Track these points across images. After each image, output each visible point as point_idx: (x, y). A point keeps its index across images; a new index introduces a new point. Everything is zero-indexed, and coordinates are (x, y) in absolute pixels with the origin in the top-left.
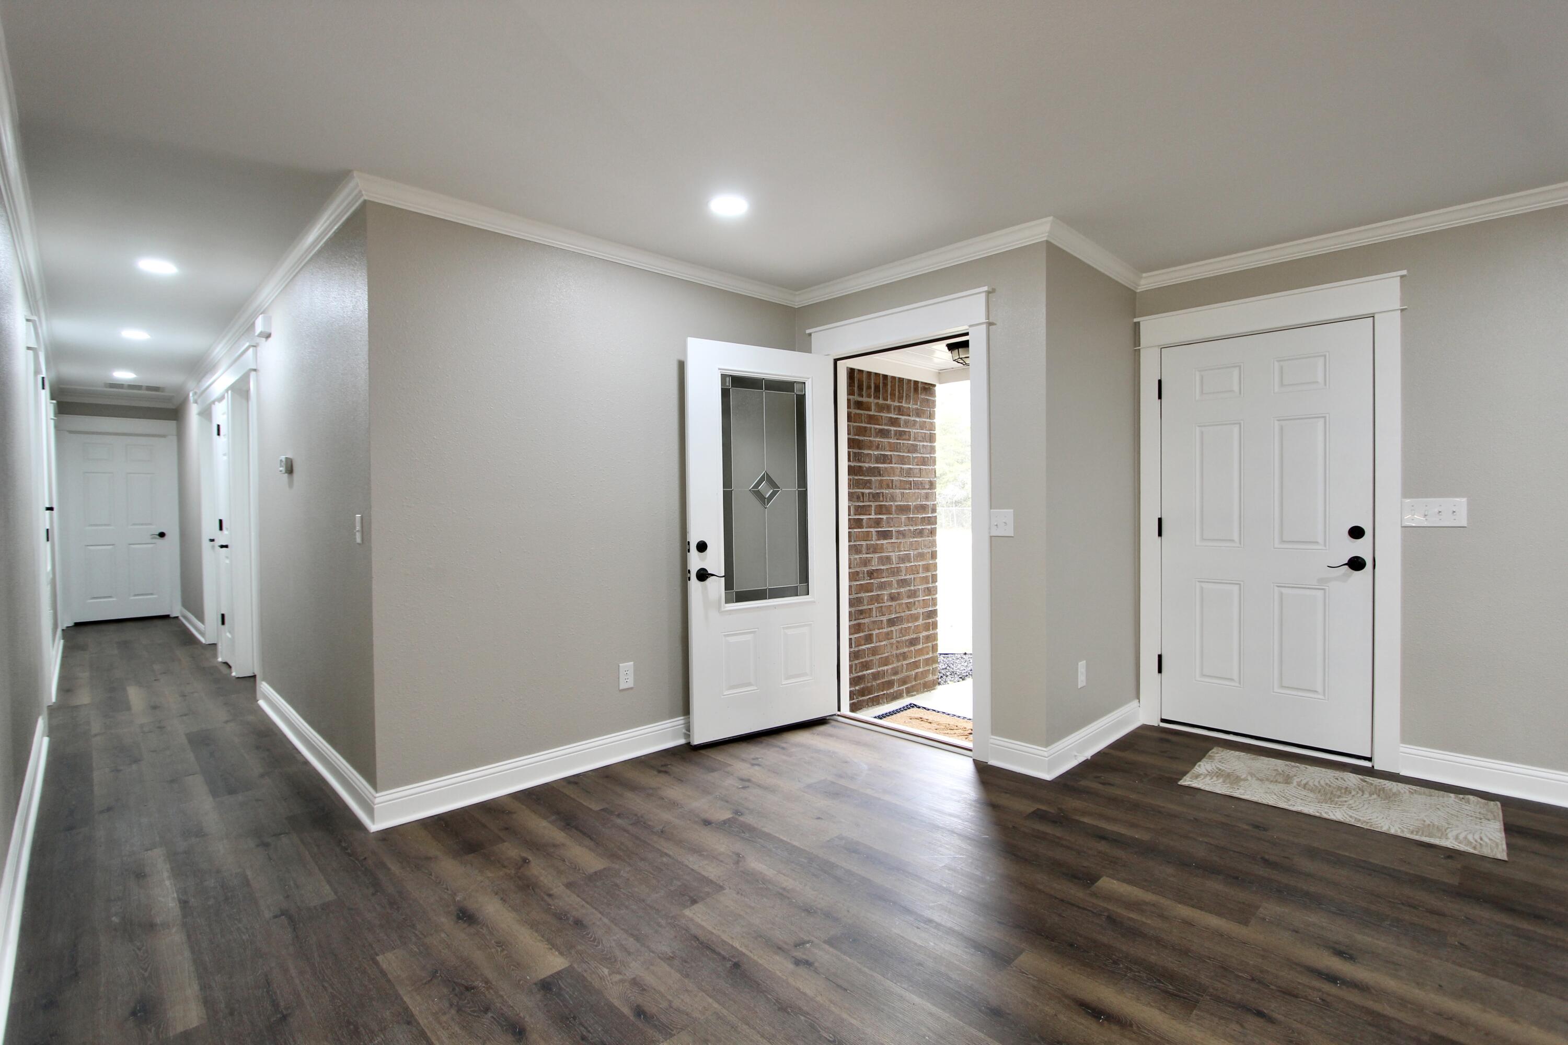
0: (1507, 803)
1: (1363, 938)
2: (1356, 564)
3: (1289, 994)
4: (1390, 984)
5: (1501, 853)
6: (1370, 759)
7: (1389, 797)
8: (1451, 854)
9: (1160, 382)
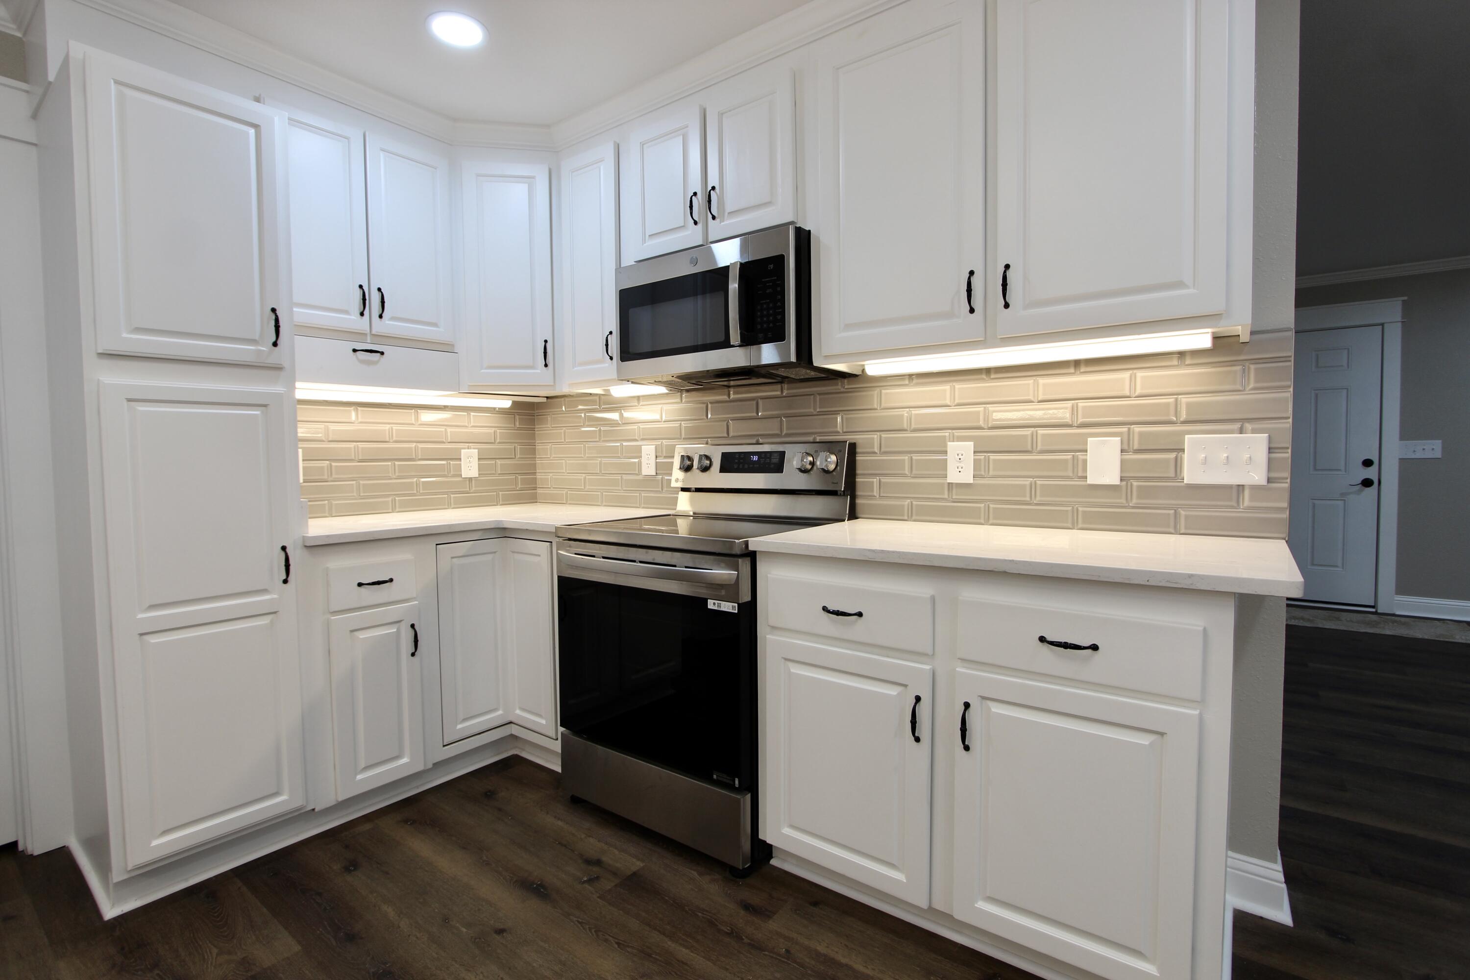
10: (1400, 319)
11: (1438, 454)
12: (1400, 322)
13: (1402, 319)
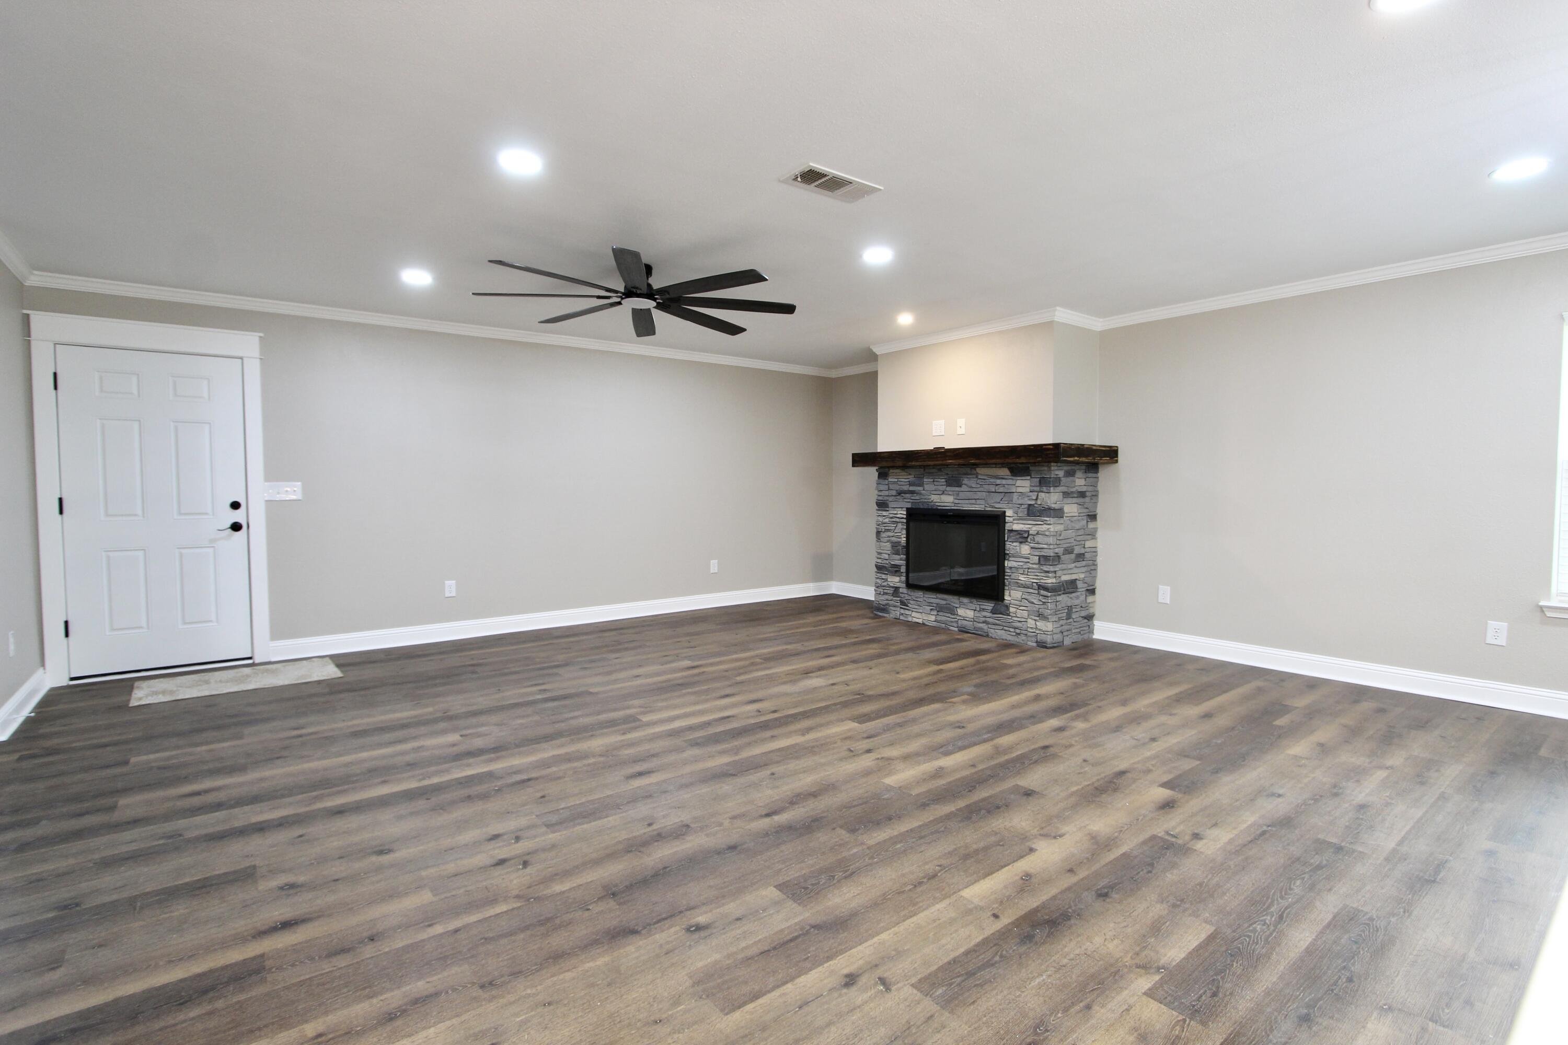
0: (333, 658)
1: (302, 721)
2: (236, 527)
3: (285, 748)
4: (325, 727)
5: (339, 674)
6: (250, 658)
7: (273, 672)
8: (319, 682)
9: (55, 374)
10: (258, 355)
11: (298, 496)
12: (258, 357)
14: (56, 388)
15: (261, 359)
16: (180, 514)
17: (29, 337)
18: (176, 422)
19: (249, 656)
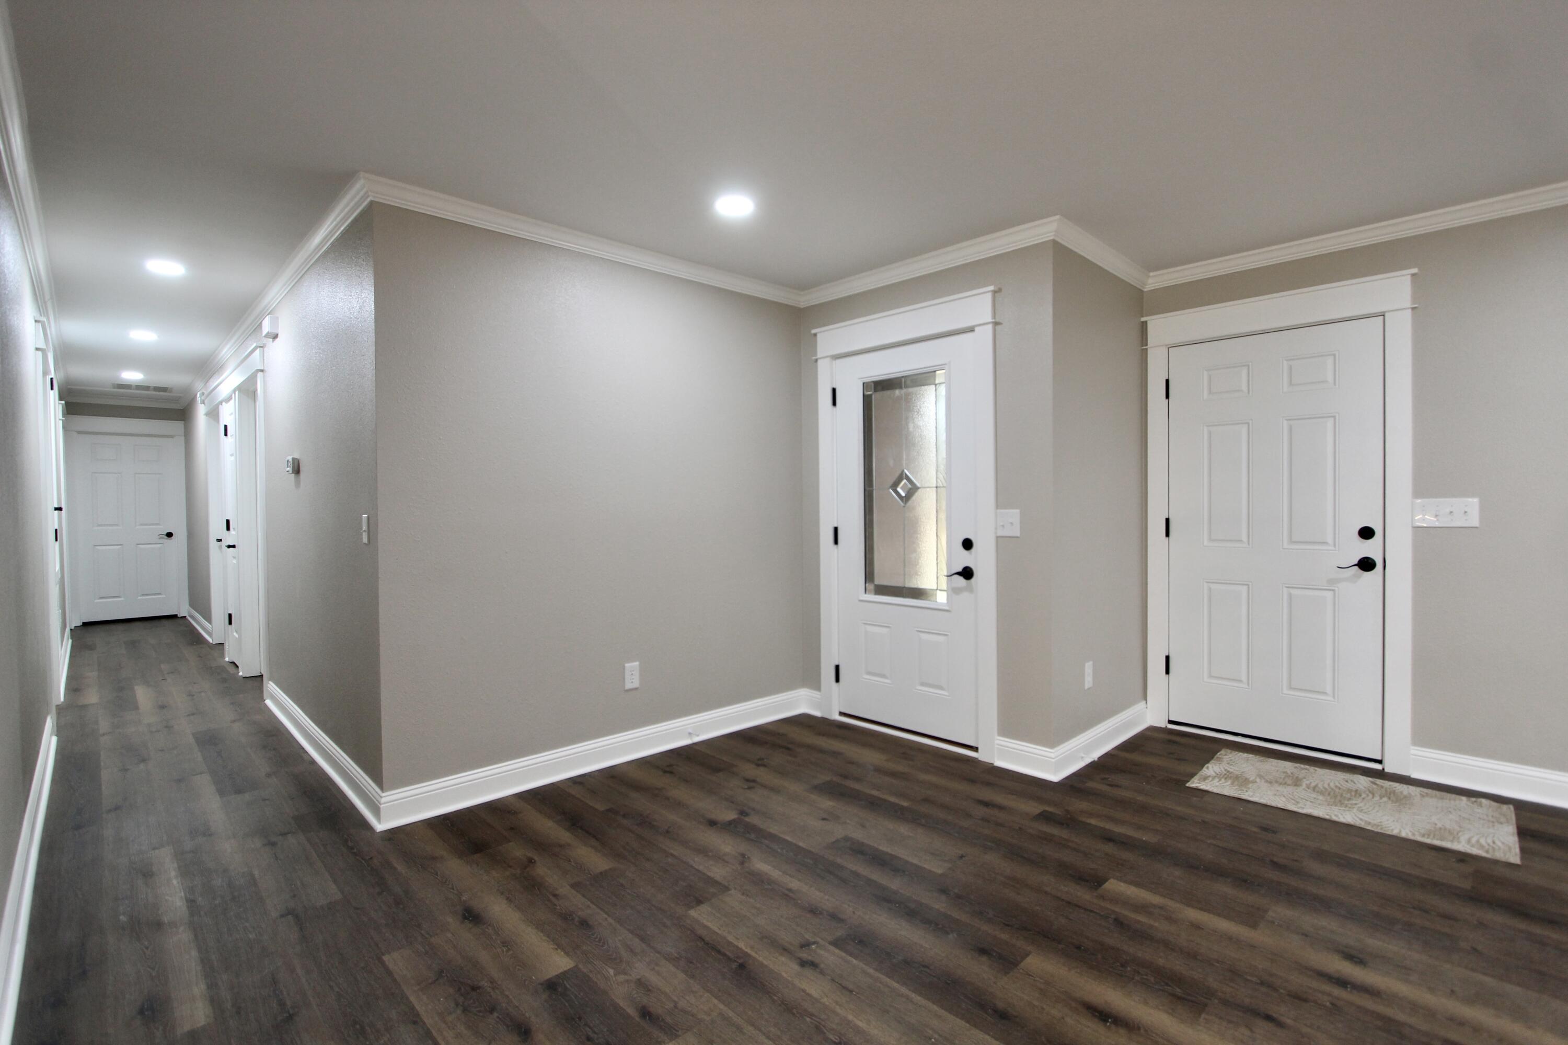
1: (1375, 942)
2: (1366, 564)
3: (1299, 998)
5: (1514, 857)
6: (1380, 762)
7: (1400, 801)
8: (1463, 858)
9: (1167, 382)
10: (1408, 304)
11: (1474, 520)
12: (1409, 308)
13: (1412, 305)
14: (1167, 396)
15: (1413, 309)
16: (1291, 542)
17: (1147, 345)
18: (1290, 420)
19: (1379, 758)
